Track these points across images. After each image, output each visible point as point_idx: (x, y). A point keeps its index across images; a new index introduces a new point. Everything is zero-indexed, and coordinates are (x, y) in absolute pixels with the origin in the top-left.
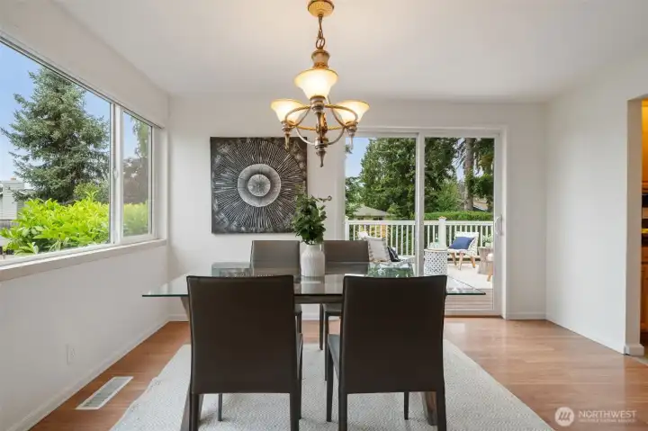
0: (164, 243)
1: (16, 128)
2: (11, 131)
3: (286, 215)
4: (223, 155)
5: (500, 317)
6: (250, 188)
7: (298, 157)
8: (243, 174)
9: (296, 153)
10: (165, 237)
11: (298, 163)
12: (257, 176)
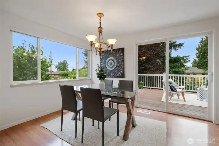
0: (91, 79)
1: (85, 52)
2: (84, 53)
3: (118, 72)
4: (102, 56)
5: (212, 122)
6: (109, 64)
7: (121, 54)
8: (107, 61)
9: (121, 53)
10: (91, 78)
11: (121, 56)
12: (110, 61)
